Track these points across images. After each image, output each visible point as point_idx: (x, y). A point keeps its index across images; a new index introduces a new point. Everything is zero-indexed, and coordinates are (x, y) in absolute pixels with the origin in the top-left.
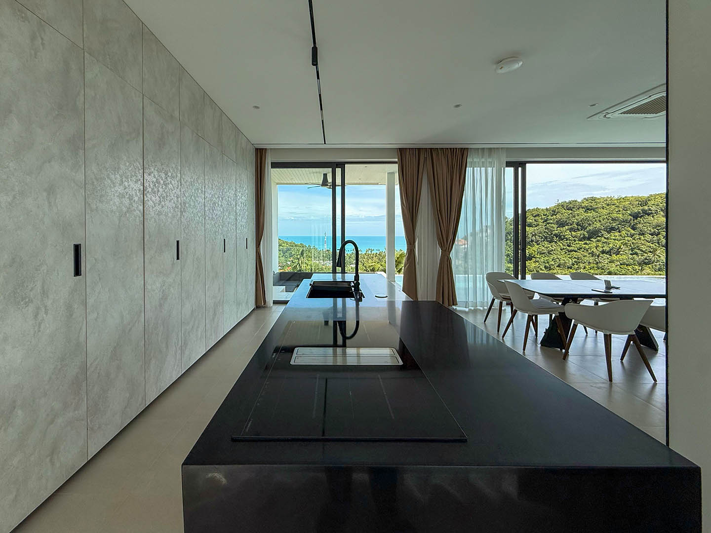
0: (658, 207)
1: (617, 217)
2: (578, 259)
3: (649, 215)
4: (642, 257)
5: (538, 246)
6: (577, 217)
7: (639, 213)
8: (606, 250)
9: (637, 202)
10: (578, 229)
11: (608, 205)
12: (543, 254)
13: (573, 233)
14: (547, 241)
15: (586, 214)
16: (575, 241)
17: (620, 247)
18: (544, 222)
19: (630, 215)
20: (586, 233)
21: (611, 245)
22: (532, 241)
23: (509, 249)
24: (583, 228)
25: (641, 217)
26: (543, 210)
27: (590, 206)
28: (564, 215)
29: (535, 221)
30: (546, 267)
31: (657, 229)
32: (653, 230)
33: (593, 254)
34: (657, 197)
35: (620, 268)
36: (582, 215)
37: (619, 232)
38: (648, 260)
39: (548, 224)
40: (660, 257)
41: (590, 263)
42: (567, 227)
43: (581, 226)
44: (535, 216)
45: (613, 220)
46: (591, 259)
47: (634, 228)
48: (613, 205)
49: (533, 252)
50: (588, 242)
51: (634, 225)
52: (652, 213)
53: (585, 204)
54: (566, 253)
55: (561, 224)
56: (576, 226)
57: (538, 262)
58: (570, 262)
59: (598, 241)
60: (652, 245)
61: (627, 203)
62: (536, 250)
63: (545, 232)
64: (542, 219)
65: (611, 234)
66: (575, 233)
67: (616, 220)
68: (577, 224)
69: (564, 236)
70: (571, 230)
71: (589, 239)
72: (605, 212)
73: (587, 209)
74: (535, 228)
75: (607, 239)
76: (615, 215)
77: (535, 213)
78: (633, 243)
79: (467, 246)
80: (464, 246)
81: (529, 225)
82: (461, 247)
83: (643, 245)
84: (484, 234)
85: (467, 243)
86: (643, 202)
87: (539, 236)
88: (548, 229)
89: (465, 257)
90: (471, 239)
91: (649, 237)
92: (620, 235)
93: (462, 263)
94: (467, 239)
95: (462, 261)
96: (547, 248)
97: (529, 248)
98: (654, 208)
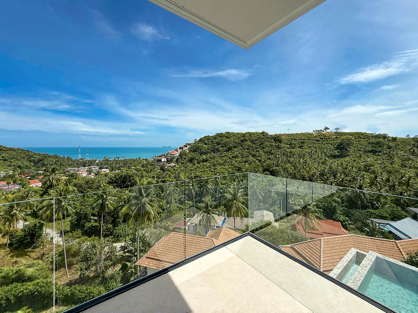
1: (237, 142)
3: (246, 141)
5: (210, 155)
6: (224, 141)
7: (243, 140)
8: (234, 156)
11: (233, 136)
12: (212, 158)
14: (213, 152)
16: (223, 152)
17: (238, 154)
19: (240, 141)
20: (227, 148)
21: (235, 154)
22: (207, 152)
23: (198, 156)
25: (243, 142)
26: (211, 136)
27: (228, 135)
28: (218, 140)
29: (208, 142)
30: (213, 165)
32: (247, 147)
33: (229, 158)
36: (225, 140)
37: (238, 148)
39: (213, 143)
40: (250, 159)
41: (229, 162)
42: (220, 146)
43: (225, 145)
44: (208, 140)
45: (235, 142)
47: (242, 147)
48: (235, 136)
49: (208, 158)
50: (228, 152)
51: (242, 145)
53: (226, 135)
55: (218, 144)
56: (223, 145)
57: (210, 162)
58: (223, 162)
59: (231, 152)
60: (247, 154)
63: (212, 148)
64: (210, 141)
65: (235, 149)
69: (219, 150)
70: (222, 147)
71: (228, 151)
72: (232, 139)
73: (227, 137)
74: (208, 146)
75: (234, 151)
77: (208, 138)
78: (242, 153)
79: (178, 155)
80: (176, 155)
81: (206, 144)
82: (175, 155)
83: (245, 154)
84: (186, 148)
85: (177, 153)
86: (244, 135)
87: (210, 150)
88: (213, 146)
89: (177, 161)
90: (179, 151)
91: (246, 150)
92: (238, 150)
93: (175, 165)
94: (177, 151)
95: (175, 163)
96: (213, 155)
97: (206, 156)
98: (247, 138)
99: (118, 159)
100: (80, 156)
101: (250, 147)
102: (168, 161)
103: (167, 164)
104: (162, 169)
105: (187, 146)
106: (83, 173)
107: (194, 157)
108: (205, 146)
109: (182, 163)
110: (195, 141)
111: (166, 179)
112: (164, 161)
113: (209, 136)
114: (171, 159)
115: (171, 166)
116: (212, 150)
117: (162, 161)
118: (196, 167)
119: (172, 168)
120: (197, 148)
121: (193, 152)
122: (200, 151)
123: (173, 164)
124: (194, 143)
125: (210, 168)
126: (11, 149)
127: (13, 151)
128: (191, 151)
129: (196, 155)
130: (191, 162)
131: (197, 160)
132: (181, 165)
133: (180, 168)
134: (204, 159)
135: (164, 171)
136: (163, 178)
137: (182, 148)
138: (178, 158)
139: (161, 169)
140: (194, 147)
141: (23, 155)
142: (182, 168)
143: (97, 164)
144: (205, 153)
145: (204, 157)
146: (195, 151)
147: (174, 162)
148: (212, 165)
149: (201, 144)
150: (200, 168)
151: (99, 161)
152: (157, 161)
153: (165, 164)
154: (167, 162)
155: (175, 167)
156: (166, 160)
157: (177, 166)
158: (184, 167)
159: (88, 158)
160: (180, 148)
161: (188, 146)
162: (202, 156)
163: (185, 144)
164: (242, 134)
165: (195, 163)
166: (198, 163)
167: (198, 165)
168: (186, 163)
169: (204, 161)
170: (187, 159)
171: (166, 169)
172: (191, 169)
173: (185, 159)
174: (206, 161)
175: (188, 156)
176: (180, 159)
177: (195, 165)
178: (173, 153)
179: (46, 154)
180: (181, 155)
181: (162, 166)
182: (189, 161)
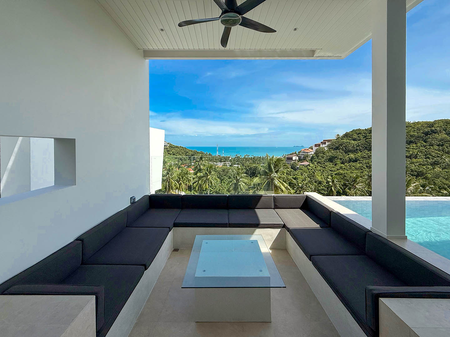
0: (441, 128)
1: (414, 134)
3: (435, 133)
4: (433, 160)
5: (361, 153)
7: (429, 131)
8: (408, 155)
9: (427, 125)
17: (417, 153)
18: (364, 137)
19: (423, 133)
22: (357, 150)
23: (341, 155)
25: (430, 135)
26: (363, 130)
29: (358, 137)
30: (367, 166)
31: (442, 142)
32: (438, 143)
34: (439, 122)
35: (419, 167)
37: (416, 144)
38: (437, 162)
39: (367, 139)
44: (358, 134)
45: (411, 136)
47: (425, 142)
48: (410, 127)
49: (358, 157)
51: (426, 139)
57: (361, 163)
60: (439, 152)
61: (420, 125)
62: (360, 156)
63: (365, 144)
64: (362, 136)
65: (410, 145)
67: (413, 136)
74: (359, 142)
75: (408, 148)
76: (412, 133)
77: (358, 132)
78: (426, 151)
79: (313, 153)
80: (311, 153)
81: (354, 140)
82: (309, 153)
83: (433, 152)
84: (324, 146)
85: (312, 151)
86: (431, 125)
87: (362, 147)
88: (367, 142)
89: (311, 160)
90: (315, 148)
91: (436, 147)
92: (417, 146)
93: (310, 164)
94: (312, 149)
95: (310, 162)
96: (367, 154)
97: (355, 154)
98: (438, 129)
100: (218, 154)
101: (445, 142)
102: (300, 160)
103: (299, 162)
104: (294, 168)
105: (325, 143)
107: (335, 156)
108: (353, 142)
109: (319, 162)
110: (338, 137)
111: (298, 176)
112: (296, 160)
113: (360, 130)
114: (304, 157)
115: (303, 165)
116: (365, 147)
117: (293, 159)
118: (338, 168)
119: (305, 167)
120: (340, 145)
121: (335, 149)
122: (345, 148)
123: (306, 163)
124: (336, 139)
125: (362, 169)
126: (177, 147)
127: (178, 148)
128: (332, 148)
129: (339, 154)
130: (331, 162)
131: (341, 159)
132: (317, 164)
133: (316, 167)
134: (352, 159)
135: (296, 170)
136: (294, 175)
137: (319, 145)
138: (313, 157)
139: (292, 168)
140: (336, 144)
141: (183, 151)
142: (319, 168)
143: (230, 161)
144: (355, 151)
145: (352, 156)
146: (337, 148)
147: (307, 161)
148: (365, 166)
149: (347, 140)
150: (344, 169)
151: (232, 158)
152: (288, 159)
153: (297, 163)
154: (298, 160)
155: (309, 166)
156: (297, 158)
157: (311, 165)
158: (321, 167)
159: (223, 155)
160: (316, 145)
161: (327, 143)
162: (348, 155)
163: (323, 141)
164: (427, 123)
165: (338, 162)
166: (342, 163)
167: (342, 165)
168: (324, 163)
169: (351, 161)
170: (326, 158)
171: (298, 168)
172: (331, 169)
173: (323, 157)
174: (356, 161)
175: (326, 155)
176: (316, 158)
177: (337, 166)
178: (307, 151)
179: (196, 151)
180: (317, 153)
181: (293, 164)
182: (329, 160)
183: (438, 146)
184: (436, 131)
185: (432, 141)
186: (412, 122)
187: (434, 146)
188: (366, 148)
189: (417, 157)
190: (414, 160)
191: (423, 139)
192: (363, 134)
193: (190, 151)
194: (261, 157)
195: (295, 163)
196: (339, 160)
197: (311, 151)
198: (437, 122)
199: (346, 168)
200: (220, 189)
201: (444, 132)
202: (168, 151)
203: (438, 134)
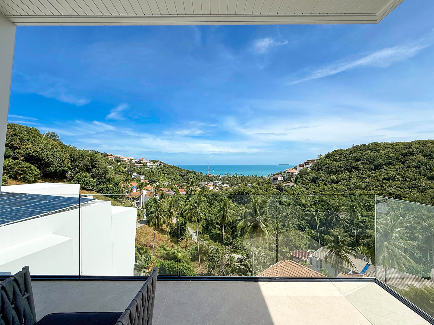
0: (418, 150)
1: (392, 156)
2: (369, 183)
3: (412, 154)
4: (410, 183)
5: (342, 174)
6: (366, 156)
7: (406, 153)
8: (386, 177)
9: (404, 146)
10: (367, 163)
11: (385, 148)
13: (364, 166)
14: (348, 171)
15: (372, 154)
16: (366, 171)
17: (396, 175)
18: (345, 158)
19: (401, 155)
20: (373, 166)
21: (389, 175)
22: (338, 171)
23: (324, 176)
24: (371, 163)
25: (407, 156)
26: (344, 150)
27: (375, 147)
28: (359, 154)
29: (340, 158)
30: (348, 189)
31: (419, 164)
32: (416, 165)
33: (377, 180)
34: (416, 143)
35: (397, 190)
36: (369, 154)
37: (394, 166)
38: (414, 185)
39: (348, 159)
40: (422, 183)
41: (376, 186)
42: (360, 162)
43: (369, 161)
44: (340, 155)
45: (389, 157)
46: (377, 184)
47: (403, 163)
48: (389, 148)
49: (339, 178)
50: (374, 172)
51: (403, 161)
52: (414, 154)
53: (371, 147)
54: (360, 179)
55: (357, 160)
56: (366, 161)
57: (343, 185)
58: (364, 185)
59: (381, 171)
60: (416, 175)
61: (398, 146)
62: (341, 177)
63: (347, 165)
64: (344, 156)
65: (389, 167)
66: (365, 166)
67: (391, 158)
68: (367, 160)
69: (359, 168)
70: (363, 164)
71: (375, 170)
72: (383, 152)
73: (373, 150)
74: (340, 162)
75: (387, 170)
76: (390, 155)
77: (340, 153)
78: (403, 173)
79: (297, 173)
80: (295, 174)
81: (336, 161)
82: (293, 174)
83: (410, 174)
84: (307, 166)
86: (408, 146)
87: (343, 168)
88: (348, 163)
89: (295, 181)
90: (299, 169)
91: (414, 169)
92: (395, 168)
93: (294, 185)
94: (297, 169)
95: (294, 183)
96: (348, 175)
97: (337, 176)
98: (415, 150)
99: (237, 176)
100: (208, 172)
101: (422, 164)
102: (285, 180)
103: (284, 183)
104: (279, 188)
105: (308, 164)
106: (210, 186)
107: (318, 177)
108: (335, 163)
109: (303, 183)
110: (320, 157)
112: (281, 180)
113: (342, 150)
114: (289, 178)
115: (288, 186)
117: (279, 180)
118: (321, 189)
119: (290, 188)
120: (323, 166)
121: (318, 170)
122: (328, 170)
123: (291, 184)
124: (319, 160)
125: (343, 192)
127: (172, 167)
128: (315, 169)
129: (322, 175)
130: (314, 183)
131: (323, 180)
132: (301, 185)
133: (300, 189)
134: (334, 180)
135: (281, 191)
136: (279, 198)
137: (303, 166)
138: (297, 177)
139: (277, 189)
140: (319, 164)
141: (176, 171)
142: (303, 189)
143: (220, 180)
144: (336, 173)
145: (334, 177)
147: (292, 182)
148: (346, 189)
149: (329, 161)
150: (327, 190)
151: (222, 177)
152: (273, 180)
153: (282, 183)
155: (294, 187)
156: (283, 179)
157: (296, 186)
158: (304, 188)
159: (214, 174)
160: (300, 166)
161: (310, 163)
162: (330, 176)
163: (306, 161)
164: (404, 144)
165: (320, 184)
166: (325, 184)
167: (325, 187)
168: (308, 184)
169: (333, 182)
170: (309, 179)
171: (283, 189)
172: (314, 191)
173: (306, 178)
174: (337, 182)
175: (310, 176)
176: (300, 179)
177: (320, 187)
178: (292, 172)
179: (189, 171)
180: (300, 174)
181: (278, 185)
182: (312, 181)
183: (415, 168)
184: (413, 153)
185: (410, 163)
186: (390, 143)
187: (412, 168)
188: (347, 169)
189: (395, 179)
190: (392, 183)
191: (401, 160)
192: (345, 155)
193: (182, 171)
194: (248, 176)
195: (281, 184)
196: (322, 181)
197: (295, 172)
198: (414, 143)
199: (328, 189)
200: (209, 216)
201: (421, 153)
202: (162, 171)
203: (415, 156)
